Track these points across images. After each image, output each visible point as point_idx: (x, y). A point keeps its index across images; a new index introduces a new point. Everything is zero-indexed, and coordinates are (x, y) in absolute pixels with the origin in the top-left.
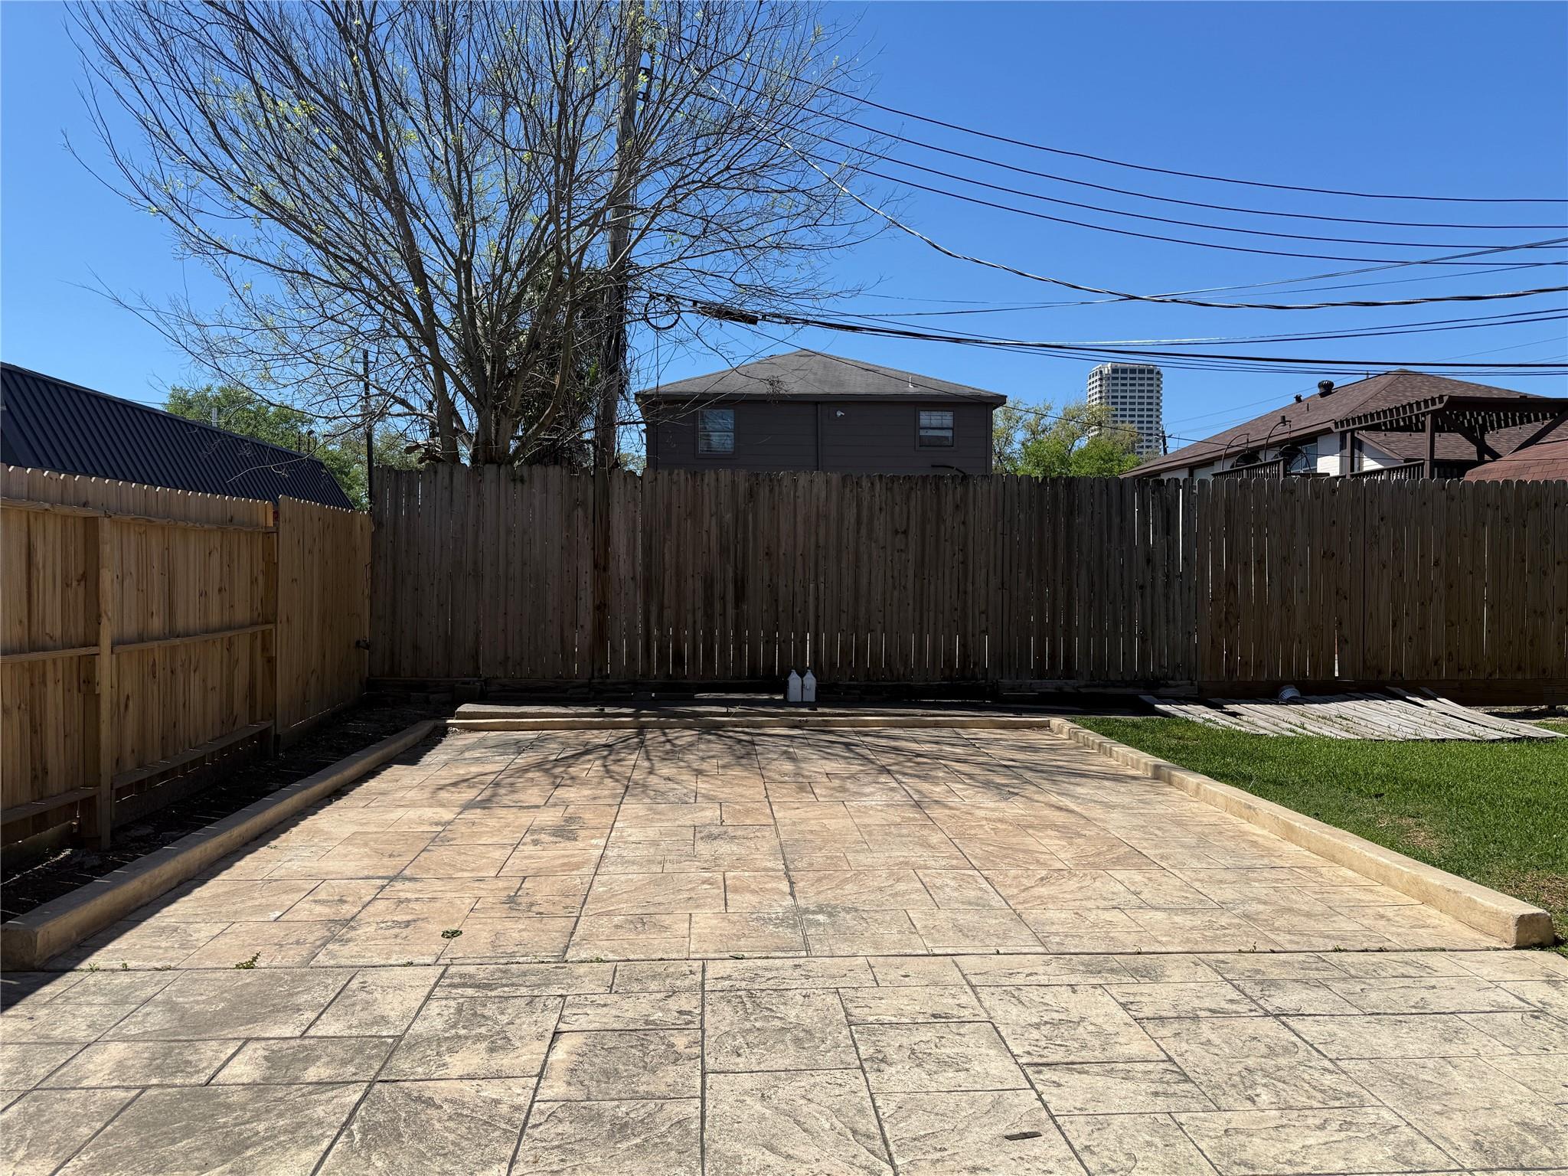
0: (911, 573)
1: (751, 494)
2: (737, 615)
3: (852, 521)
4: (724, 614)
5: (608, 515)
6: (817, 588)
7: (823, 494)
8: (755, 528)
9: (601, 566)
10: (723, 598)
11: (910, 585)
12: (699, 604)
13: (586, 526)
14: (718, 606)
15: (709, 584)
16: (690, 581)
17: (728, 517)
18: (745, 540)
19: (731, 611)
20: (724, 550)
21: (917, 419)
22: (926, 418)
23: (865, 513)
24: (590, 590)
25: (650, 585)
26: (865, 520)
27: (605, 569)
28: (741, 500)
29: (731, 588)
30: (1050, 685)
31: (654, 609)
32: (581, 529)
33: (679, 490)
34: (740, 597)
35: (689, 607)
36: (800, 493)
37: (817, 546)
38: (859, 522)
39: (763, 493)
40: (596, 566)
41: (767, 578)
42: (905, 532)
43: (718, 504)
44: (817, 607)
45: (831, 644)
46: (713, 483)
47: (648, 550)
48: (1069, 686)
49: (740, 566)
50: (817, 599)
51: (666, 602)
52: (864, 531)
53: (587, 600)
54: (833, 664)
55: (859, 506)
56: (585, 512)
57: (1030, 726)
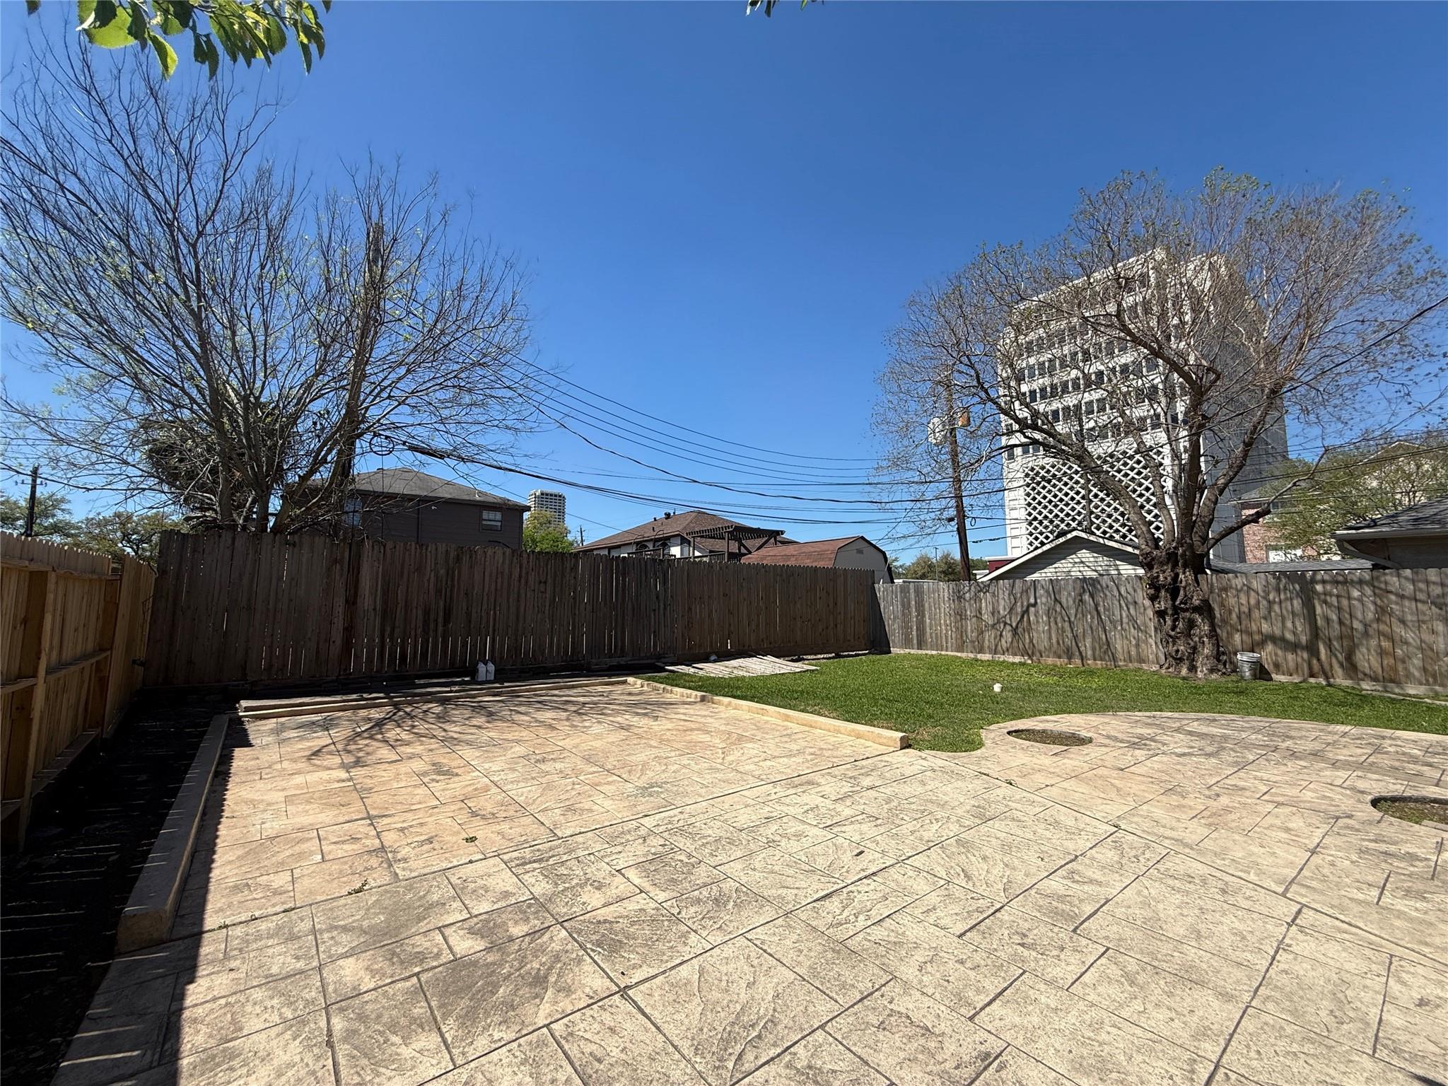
0: (547, 604)
1: (458, 559)
2: (444, 631)
3: (517, 575)
4: (436, 630)
5: (359, 568)
6: (495, 613)
7: (501, 561)
8: (459, 579)
9: (351, 602)
10: (436, 621)
11: (547, 612)
12: (420, 624)
13: (341, 575)
14: (432, 626)
15: (427, 612)
16: (414, 610)
17: (442, 572)
18: (453, 586)
19: (440, 629)
20: (438, 591)
21: (481, 515)
22: (485, 515)
23: (524, 571)
24: (341, 617)
25: (387, 613)
26: (524, 575)
27: (354, 603)
28: (451, 561)
29: (441, 614)
30: (614, 662)
31: (388, 629)
32: (338, 578)
33: (410, 555)
34: (447, 620)
35: (413, 626)
36: (488, 559)
37: (496, 590)
38: (520, 577)
39: (465, 559)
40: (347, 601)
41: (465, 608)
42: (545, 583)
43: (436, 564)
44: (494, 625)
45: (502, 646)
46: (433, 551)
47: (386, 592)
48: (623, 661)
49: (448, 600)
50: (495, 620)
51: (397, 624)
52: (523, 581)
53: (339, 623)
54: (502, 658)
55: (521, 567)
56: (342, 566)
57: (618, 683)
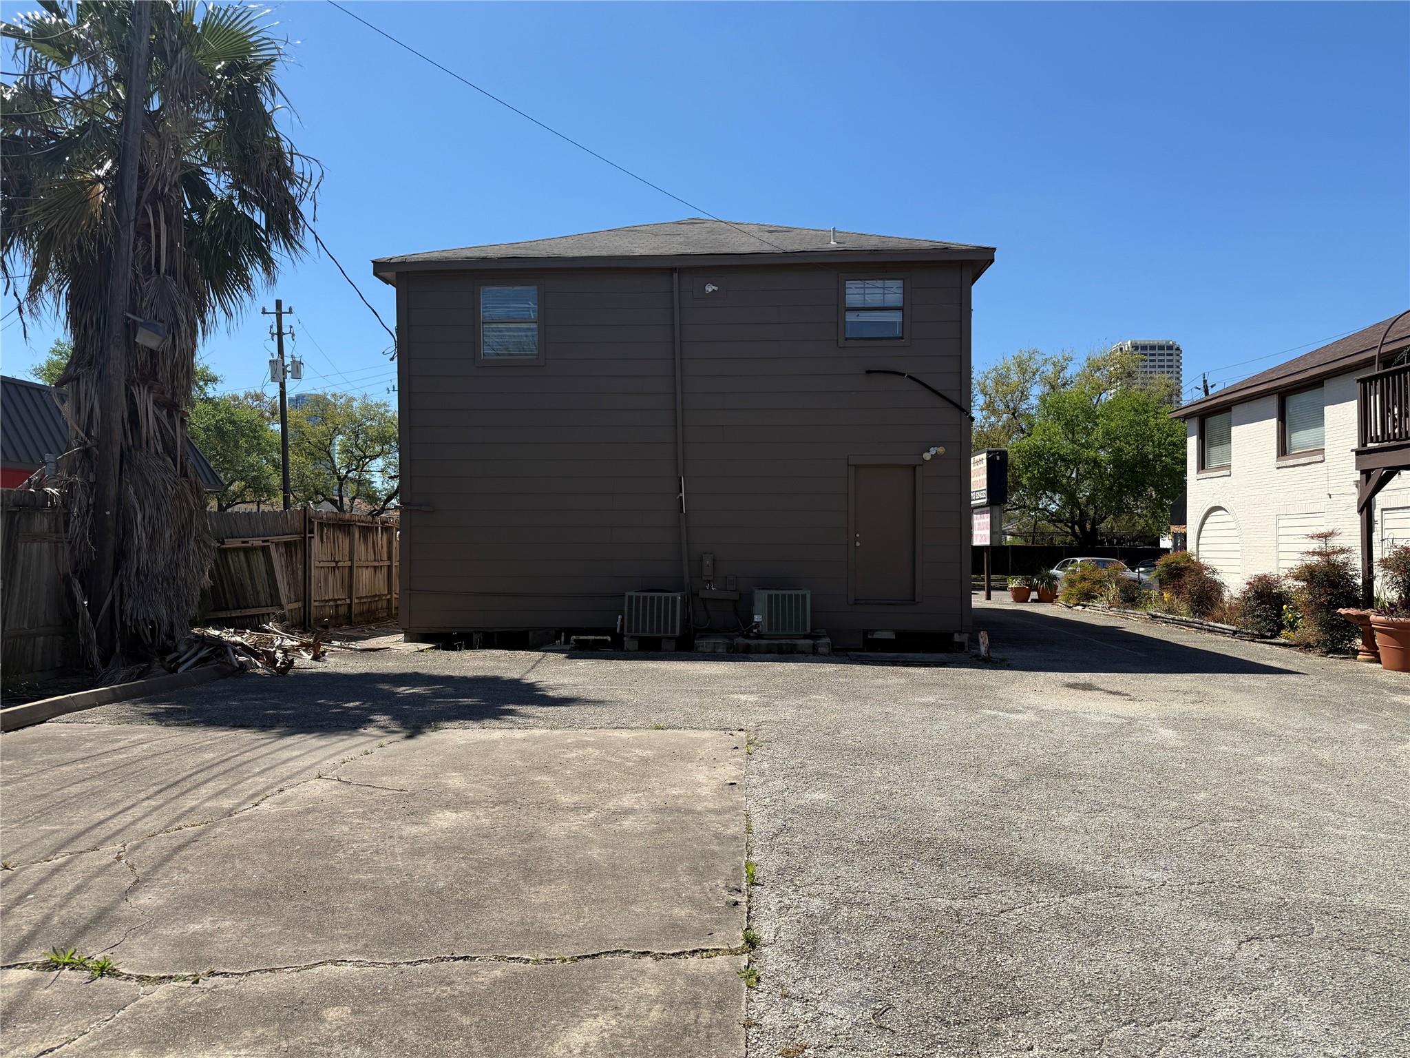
21: (841, 294)
22: (857, 292)
